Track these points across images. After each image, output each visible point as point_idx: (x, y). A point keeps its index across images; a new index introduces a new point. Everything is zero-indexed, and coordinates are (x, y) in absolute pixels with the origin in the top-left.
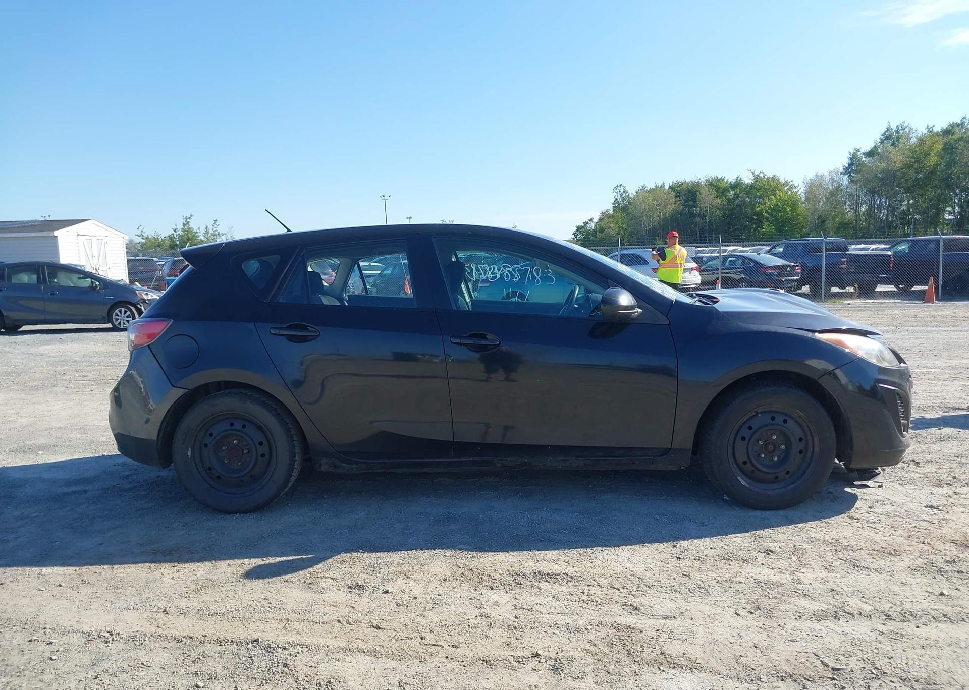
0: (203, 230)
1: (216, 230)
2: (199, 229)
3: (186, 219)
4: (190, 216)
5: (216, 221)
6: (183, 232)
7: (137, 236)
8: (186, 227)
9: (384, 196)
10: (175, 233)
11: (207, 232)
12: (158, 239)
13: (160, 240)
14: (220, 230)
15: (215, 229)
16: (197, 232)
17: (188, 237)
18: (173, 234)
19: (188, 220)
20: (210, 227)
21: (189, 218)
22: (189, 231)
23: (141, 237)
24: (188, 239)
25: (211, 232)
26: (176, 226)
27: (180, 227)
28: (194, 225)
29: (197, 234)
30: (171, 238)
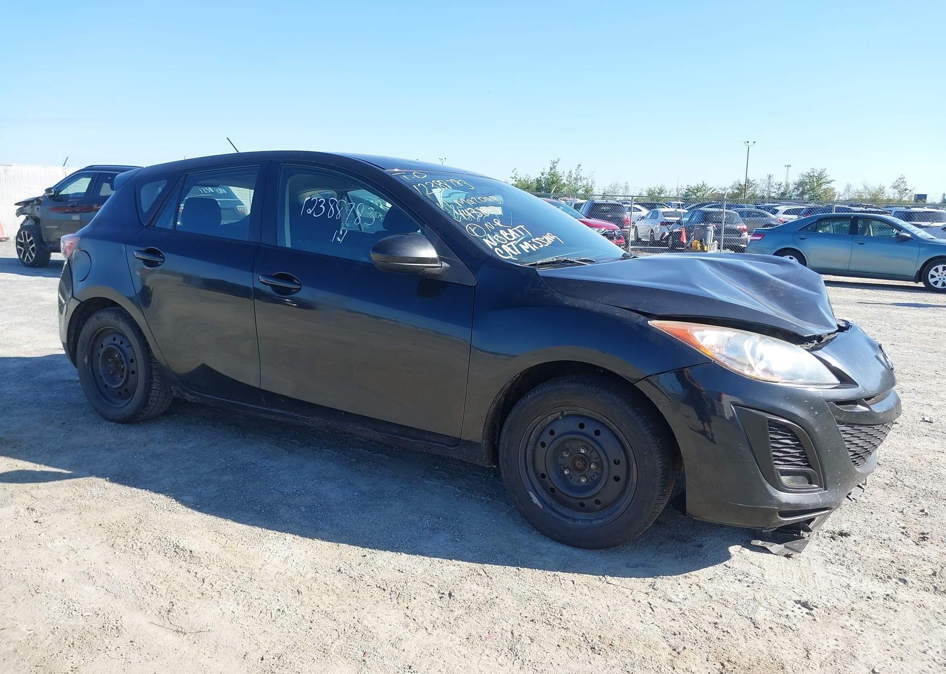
0: (566, 174)
1: (579, 175)
2: (563, 173)
3: (554, 163)
4: (557, 161)
5: (580, 165)
6: (550, 175)
7: (511, 179)
8: (552, 171)
9: (748, 142)
10: (542, 176)
11: (570, 176)
12: (528, 182)
13: (530, 182)
14: (583, 174)
15: (577, 173)
16: (561, 176)
17: (553, 180)
18: (540, 177)
19: (555, 164)
20: (574, 172)
21: (556, 162)
22: (553, 175)
23: (514, 179)
24: (553, 182)
25: (574, 176)
26: (544, 169)
27: (547, 170)
28: (560, 169)
29: (561, 178)
30: (538, 181)
